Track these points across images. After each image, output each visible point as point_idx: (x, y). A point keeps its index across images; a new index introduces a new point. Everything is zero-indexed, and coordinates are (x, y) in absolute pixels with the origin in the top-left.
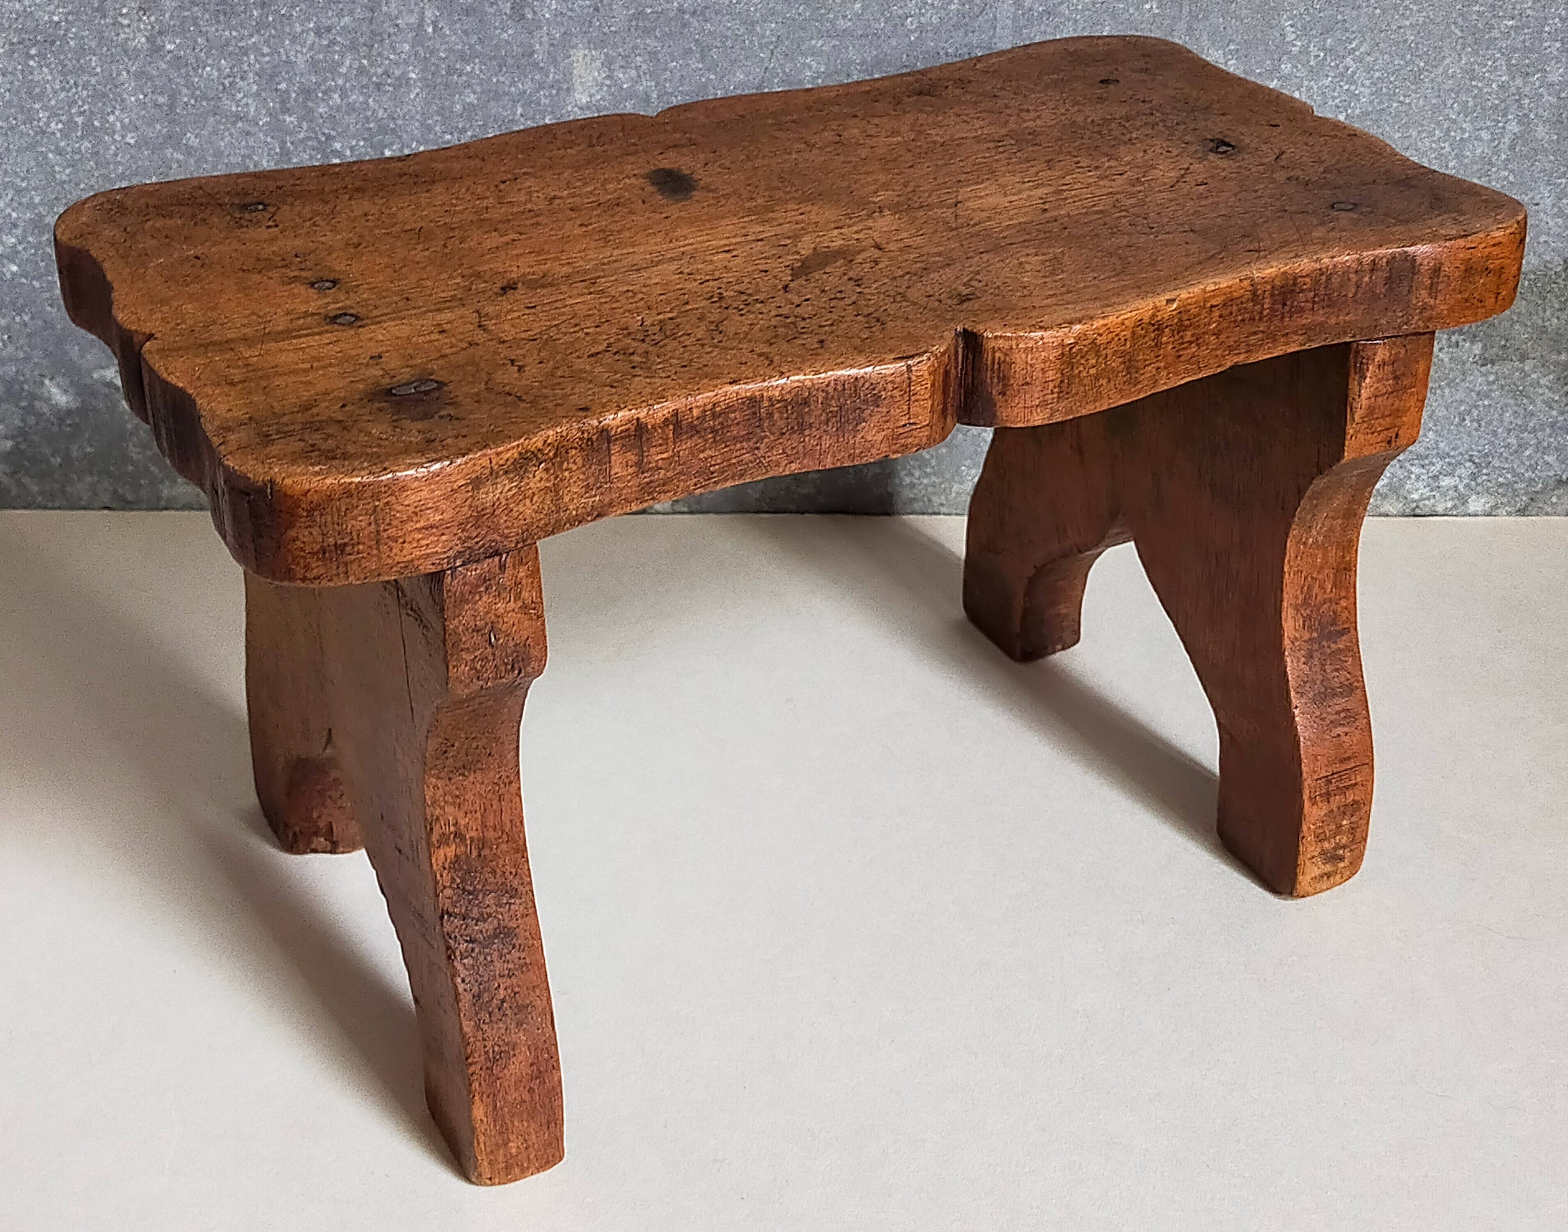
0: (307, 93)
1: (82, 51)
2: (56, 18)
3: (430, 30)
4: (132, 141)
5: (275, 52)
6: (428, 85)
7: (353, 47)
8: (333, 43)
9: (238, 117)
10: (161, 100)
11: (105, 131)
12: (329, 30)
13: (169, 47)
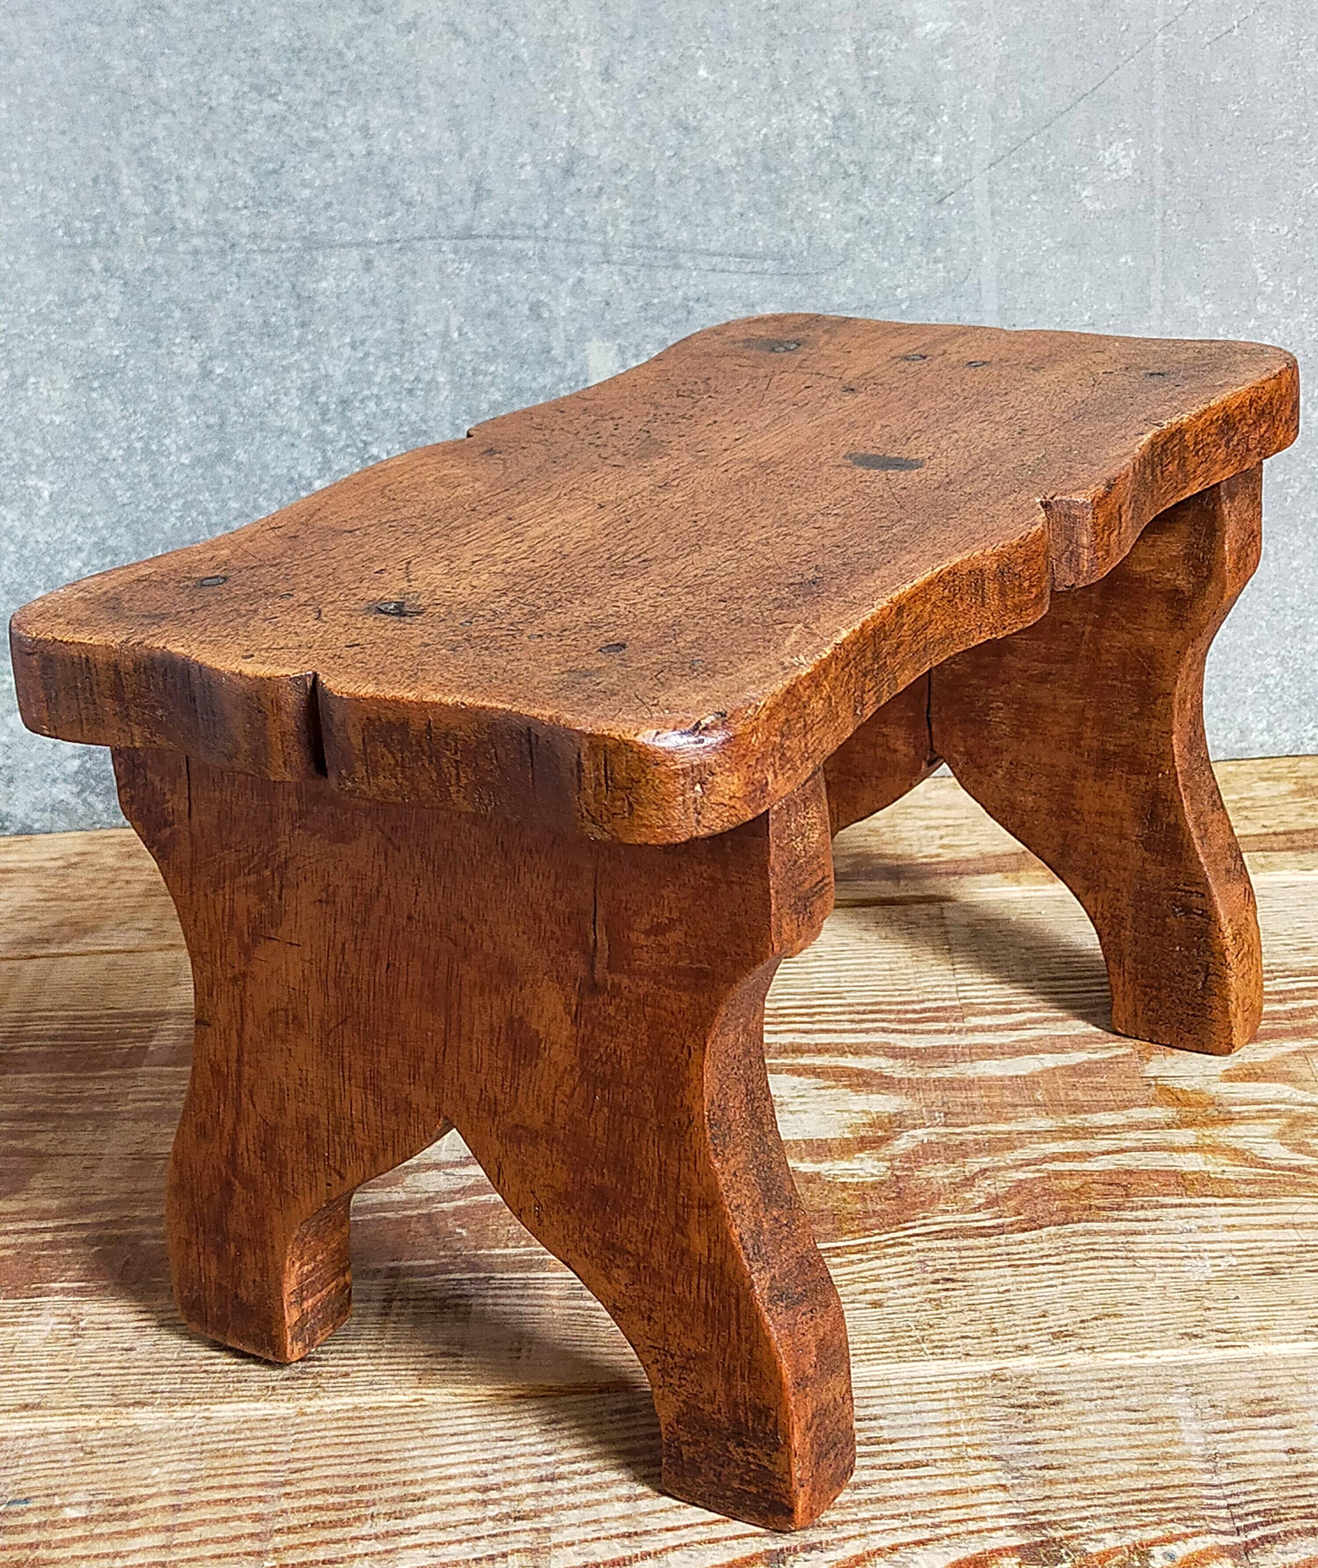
0: (344, 402)
1: (139, 380)
2: (116, 352)
3: (456, 335)
4: (187, 462)
5: (315, 368)
6: (456, 387)
7: (386, 358)
8: (367, 355)
9: (282, 431)
10: (213, 420)
11: (162, 454)
12: (363, 342)
13: (219, 371)
